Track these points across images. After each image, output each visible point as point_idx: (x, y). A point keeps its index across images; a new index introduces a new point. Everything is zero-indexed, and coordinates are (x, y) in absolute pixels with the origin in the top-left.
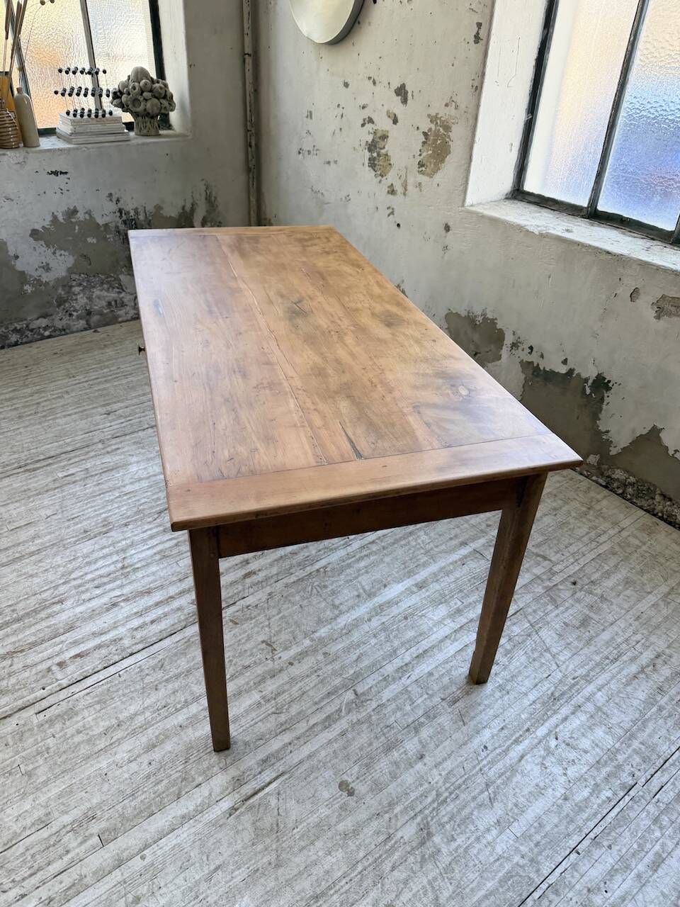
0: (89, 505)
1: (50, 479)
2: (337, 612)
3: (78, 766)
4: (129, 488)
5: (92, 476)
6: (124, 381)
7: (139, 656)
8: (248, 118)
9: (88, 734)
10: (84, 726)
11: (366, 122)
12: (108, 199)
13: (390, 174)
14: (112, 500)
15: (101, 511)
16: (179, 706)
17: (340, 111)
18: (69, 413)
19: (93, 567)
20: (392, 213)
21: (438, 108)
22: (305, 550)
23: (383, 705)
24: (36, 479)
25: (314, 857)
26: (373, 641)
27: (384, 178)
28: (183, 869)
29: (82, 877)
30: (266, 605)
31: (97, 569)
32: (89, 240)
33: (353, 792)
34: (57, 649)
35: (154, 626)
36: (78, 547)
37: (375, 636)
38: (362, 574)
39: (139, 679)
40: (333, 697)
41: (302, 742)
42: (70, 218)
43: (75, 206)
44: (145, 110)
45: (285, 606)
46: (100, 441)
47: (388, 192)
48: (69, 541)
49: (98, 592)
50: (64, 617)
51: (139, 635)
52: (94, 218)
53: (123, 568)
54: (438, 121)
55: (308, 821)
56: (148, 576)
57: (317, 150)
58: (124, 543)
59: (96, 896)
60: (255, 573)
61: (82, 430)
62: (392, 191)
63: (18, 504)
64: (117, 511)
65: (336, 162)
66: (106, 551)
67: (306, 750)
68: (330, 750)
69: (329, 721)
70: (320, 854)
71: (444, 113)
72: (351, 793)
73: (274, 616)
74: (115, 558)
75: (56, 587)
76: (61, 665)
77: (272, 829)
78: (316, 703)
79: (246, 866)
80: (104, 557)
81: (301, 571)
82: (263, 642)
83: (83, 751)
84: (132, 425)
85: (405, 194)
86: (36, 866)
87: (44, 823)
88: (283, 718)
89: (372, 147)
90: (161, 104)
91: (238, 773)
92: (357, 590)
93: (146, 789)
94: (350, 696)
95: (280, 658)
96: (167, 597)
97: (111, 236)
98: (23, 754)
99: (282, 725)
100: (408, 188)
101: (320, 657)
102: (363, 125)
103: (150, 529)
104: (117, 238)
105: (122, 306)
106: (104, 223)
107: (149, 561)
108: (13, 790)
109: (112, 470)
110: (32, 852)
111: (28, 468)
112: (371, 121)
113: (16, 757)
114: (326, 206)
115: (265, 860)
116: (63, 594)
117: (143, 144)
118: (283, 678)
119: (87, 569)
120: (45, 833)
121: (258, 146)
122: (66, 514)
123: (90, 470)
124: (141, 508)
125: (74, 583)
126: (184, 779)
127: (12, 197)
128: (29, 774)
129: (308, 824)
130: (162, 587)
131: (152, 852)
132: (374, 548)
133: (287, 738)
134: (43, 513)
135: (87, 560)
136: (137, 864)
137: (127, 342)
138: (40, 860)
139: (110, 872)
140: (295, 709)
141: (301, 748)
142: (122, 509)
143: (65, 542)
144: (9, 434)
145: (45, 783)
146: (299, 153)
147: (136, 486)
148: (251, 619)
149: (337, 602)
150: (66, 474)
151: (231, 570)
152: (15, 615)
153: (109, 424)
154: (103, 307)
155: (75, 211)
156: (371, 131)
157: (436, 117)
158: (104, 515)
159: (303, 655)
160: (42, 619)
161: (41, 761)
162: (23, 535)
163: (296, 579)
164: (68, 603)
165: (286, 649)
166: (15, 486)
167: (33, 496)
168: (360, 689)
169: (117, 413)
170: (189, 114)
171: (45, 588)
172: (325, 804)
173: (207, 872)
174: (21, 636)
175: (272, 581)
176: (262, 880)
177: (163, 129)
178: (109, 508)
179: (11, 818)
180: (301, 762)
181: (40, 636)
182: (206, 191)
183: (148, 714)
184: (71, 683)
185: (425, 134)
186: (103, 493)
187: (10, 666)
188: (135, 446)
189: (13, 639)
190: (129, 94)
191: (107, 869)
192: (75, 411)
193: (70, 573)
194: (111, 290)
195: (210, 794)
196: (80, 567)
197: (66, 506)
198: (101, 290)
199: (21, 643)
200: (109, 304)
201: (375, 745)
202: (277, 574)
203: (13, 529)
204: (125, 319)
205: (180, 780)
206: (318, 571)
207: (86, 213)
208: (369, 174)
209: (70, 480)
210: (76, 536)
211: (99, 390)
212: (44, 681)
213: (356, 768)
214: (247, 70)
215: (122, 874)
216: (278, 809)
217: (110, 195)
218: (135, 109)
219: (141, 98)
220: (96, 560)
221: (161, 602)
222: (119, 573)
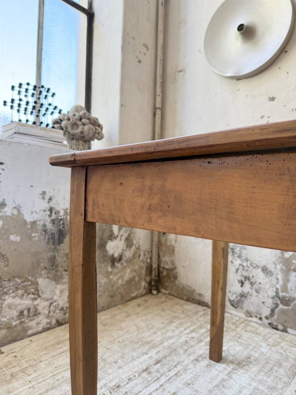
12: (41, 196)
32: (13, 238)
43: (4, 199)
44: (82, 132)
52: (23, 215)
90: (96, 129)
97: (37, 234)
104: (42, 237)
105: (35, 315)
106: (32, 220)
137: (42, 365)
154: (13, 318)
190: (69, 120)
194: (25, 296)
198: (14, 297)
200: (21, 313)
204: (35, 330)
207: (15, 208)
217: (44, 193)
218: (72, 131)
219: (79, 123)
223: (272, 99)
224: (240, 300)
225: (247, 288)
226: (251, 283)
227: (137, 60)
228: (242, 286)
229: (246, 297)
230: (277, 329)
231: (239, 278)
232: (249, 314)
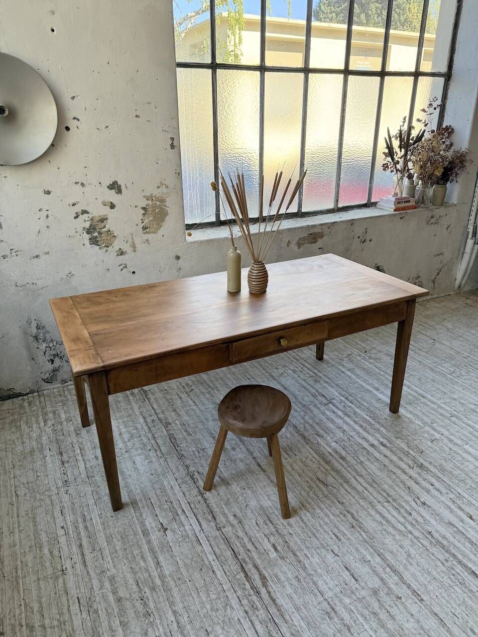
5: (277, 531)
11: (79, 214)
13: (116, 242)
17: (44, 213)
20: (126, 267)
21: (152, 190)
24: (280, 574)
27: (111, 247)
31: (394, 517)
34: (470, 530)
36: (371, 531)
47: (118, 255)
48: (365, 536)
49: (414, 513)
50: (443, 530)
51: (444, 491)
53: (388, 502)
54: (154, 198)
57: (16, 252)
62: (121, 253)
63: (320, 583)
65: (47, 253)
71: (157, 193)
75: (416, 538)
85: (134, 251)
89: (89, 231)
100: (137, 246)
102: (76, 217)
112: (84, 212)
116: (422, 533)
122: (331, 542)
123: (267, 532)
148: (417, 446)
150: (273, 550)
156: (87, 219)
157: (151, 196)
159: (435, 430)
160: (449, 542)
165: (434, 435)
171: (419, 544)
181: (463, 540)
185: (143, 208)
186: (303, 521)
193: (401, 531)
196: (393, 527)
199: (474, 550)
203: (356, 580)
208: (92, 249)
220: (384, 517)
221: (415, 482)
222: (394, 503)
223: (48, 193)
224: (53, 375)
226: (61, 358)
228: (52, 363)
229: (58, 370)
232: (64, 381)
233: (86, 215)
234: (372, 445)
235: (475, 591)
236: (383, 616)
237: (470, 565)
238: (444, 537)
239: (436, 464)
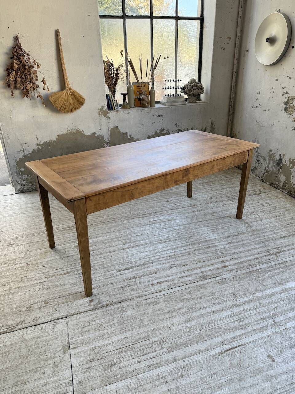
0: (162, 232)
1: (148, 221)
2: (265, 288)
3: (159, 322)
4: (176, 228)
5: (163, 222)
6: (174, 191)
7: (181, 288)
8: (232, 95)
9: (162, 311)
10: (161, 308)
11: (285, 93)
14: (170, 231)
15: (166, 234)
16: (197, 309)
17: (273, 90)
18: (154, 200)
19: (164, 253)
20: (294, 129)
22: (249, 261)
23: (288, 329)
24: (143, 220)
25: (256, 382)
26: (282, 303)
27: (292, 115)
28: (200, 370)
29: (161, 362)
30: (233, 280)
33: (275, 360)
34: (151, 279)
35: (187, 278)
36: (158, 245)
37: (283, 301)
38: (277, 275)
39: (181, 296)
40: (264, 320)
41: (250, 335)
42: (161, 132)
44: (193, 93)
45: (242, 281)
46: (165, 210)
47: (293, 121)
49: (165, 262)
50: (154, 268)
51: (181, 280)
53: (174, 255)
55: (254, 366)
56: (184, 259)
57: (261, 106)
58: (174, 246)
59: (166, 370)
60: (227, 266)
61: (158, 206)
63: (137, 228)
64: (172, 235)
65: (269, 110)
66: (168, 248)
67: (252, 338)
68: (262, 341)
69: (262, 329)
70: (260, 381)
72: (273, 360)
73: (236, 284)
74: (171, 251)
75: (151, 258)
76: (152, 285)
77: (237, 365)
78: (256, 321)
79: (227, 376)
80: (167, 250)
81: (248, 269)
82: (232, 293)
83: (160, 317)
84: (177, 206)
86: (144, 353)
87: (147, 338)
88: (241, 323)
89: (286, 103)
90: (199, 91)
91: (222, 340)
92: (274, 281)
93: (185, 336)
94: (271, 322)
95: (239, 300)
96: (191, 269)
98: (139, 313)
99: (241, 326)
101: (257, 304)
102: (283, 95)
103: (184, 243)
107: (184, 254)
108: (136, 325)
109: (170, 221)
110: (143, 347)
111: (140, 216)
112: (287, 93)
113: (137, 313)
114: (262, 127)
115: (235, 376)
116: (153, 260)
117: (191, 106)
118: (241, 308)
119: (161, 253)
120: (147, 342)
121: (234, 106)
122: (154, 234)
123: (162, 220)
124: (180, 235)
125: (157, 257)
126: (200, 337)
127: (144, 124)
128: (142, 320)
129: (254, 368)
130: (189, 265)
131: (188, 360)
132: (282, 266)
133: (243, 331)
134: (146, 232)
135: (162, 250)
136: (181, 363)
138: (146, 351)
139: (171, 363)
140: (246, 321)
141: (250, 337)
142: (174, 235)
143: (153, 243)
144: (134, 205)
145: (148, 325)
146: (252, 107)
147: (179, 227)
148: (227, 283)
149: (265, 284)
151: (217, 264)
152: (136, 265)
153: (168, 205)
155: (163, 130)
156: (287, 97)
158: (167, 236)
159: (250, 301)
160: (146, 268)
161: (146, 317)
162: (139, 238)
163: (245, 272)
164: (155, 264)
165: (242, 298)
166: (136, 222)
167: (142, 226)
168: (276, 320)
169: (171, 201)
170: (209, 94)
171: (147, 257)
172: (261, 362)
173: (210, 374)
174: (138, 272)
175: (235, 271)
176: (234, 384)
177: (198, 100)
178: (169, 233)
179: (135, 334)
180: (250, 343)
181: (145, 273)
182: (211, 123)
183: (185, 309)
184: (156, 292)
186: (167, 228)
187: (135, 281)
188: (177, 214)
189: (135, 272)
190: (188, 88)
191: (171, 361)
192: (157, 199)
193: (156, 253)
195: (211, 345)
196: (159, 252)
197: (154, 231)
199: (138, 275)
201: (284, 344)
202: (237, 269)
203: (135, 236)
205: (198, 336)
206: (255, 270)
207: (167, 130)
208: (284, 114)
209: (154, 222)
210: (157, 241)
211: (165, 193)
212: (146, 289)
213: (275, 351)
214: (233, 78)
215: (176, 365)
216: (240, 358)
217: (177, 124)
218: (189, 93)
219: (192, 89)
220: (165, 251)
221: (189, 270)
222: (173, 256)
223: (277, 80)
225: (257, 165)
227: (223, 49)
229: (256, 168)
230: (264, 182)
231: (255, 161)
232: (256, 175)
233: (287, 95)
234: (224, 262)
235: (119, 266)
236: (119, 239)
237: (131, 270)
238: (149, 267)
239: (206, 286)
